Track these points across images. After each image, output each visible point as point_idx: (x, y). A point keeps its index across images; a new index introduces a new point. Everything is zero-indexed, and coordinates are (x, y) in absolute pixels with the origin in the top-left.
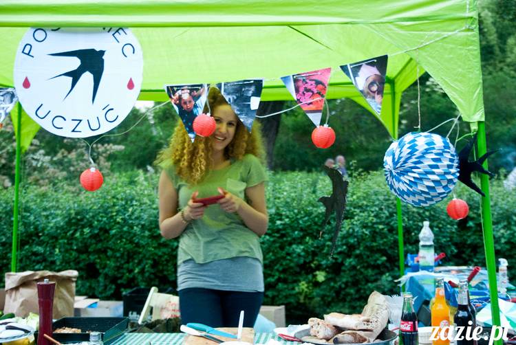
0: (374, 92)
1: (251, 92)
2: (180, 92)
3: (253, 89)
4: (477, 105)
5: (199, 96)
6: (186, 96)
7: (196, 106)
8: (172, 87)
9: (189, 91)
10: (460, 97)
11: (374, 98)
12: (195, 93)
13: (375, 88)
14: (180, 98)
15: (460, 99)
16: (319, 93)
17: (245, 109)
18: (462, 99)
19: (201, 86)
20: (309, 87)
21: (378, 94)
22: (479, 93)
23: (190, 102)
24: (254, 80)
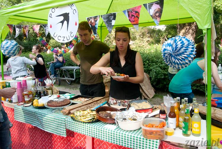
0: (157, 16)
1: (112, 18)
2: (91, 19)
3: (113, 17)
4: (207, 20)
5: (97, 20)
6: (93, 21)
7: (96, 24)
8: (89, 18)
9: (93, 19)
10: (198, 17)
11: (156, 19)
12: (96, 19)
13: (157, 14)
14: (91, 22)
15: (198, 18)
16: (137, 17)
17: (110, 25)
18: (199, 18)
19: (97, 16)
20: (133, 14)
21: (159, 17)
22: (208, 14)
23: (94, 23)
24: (113, 14)
